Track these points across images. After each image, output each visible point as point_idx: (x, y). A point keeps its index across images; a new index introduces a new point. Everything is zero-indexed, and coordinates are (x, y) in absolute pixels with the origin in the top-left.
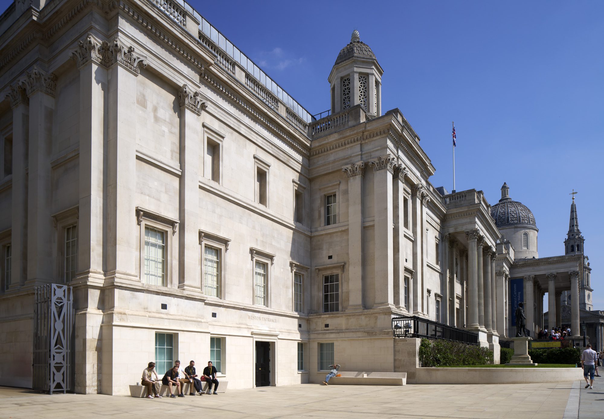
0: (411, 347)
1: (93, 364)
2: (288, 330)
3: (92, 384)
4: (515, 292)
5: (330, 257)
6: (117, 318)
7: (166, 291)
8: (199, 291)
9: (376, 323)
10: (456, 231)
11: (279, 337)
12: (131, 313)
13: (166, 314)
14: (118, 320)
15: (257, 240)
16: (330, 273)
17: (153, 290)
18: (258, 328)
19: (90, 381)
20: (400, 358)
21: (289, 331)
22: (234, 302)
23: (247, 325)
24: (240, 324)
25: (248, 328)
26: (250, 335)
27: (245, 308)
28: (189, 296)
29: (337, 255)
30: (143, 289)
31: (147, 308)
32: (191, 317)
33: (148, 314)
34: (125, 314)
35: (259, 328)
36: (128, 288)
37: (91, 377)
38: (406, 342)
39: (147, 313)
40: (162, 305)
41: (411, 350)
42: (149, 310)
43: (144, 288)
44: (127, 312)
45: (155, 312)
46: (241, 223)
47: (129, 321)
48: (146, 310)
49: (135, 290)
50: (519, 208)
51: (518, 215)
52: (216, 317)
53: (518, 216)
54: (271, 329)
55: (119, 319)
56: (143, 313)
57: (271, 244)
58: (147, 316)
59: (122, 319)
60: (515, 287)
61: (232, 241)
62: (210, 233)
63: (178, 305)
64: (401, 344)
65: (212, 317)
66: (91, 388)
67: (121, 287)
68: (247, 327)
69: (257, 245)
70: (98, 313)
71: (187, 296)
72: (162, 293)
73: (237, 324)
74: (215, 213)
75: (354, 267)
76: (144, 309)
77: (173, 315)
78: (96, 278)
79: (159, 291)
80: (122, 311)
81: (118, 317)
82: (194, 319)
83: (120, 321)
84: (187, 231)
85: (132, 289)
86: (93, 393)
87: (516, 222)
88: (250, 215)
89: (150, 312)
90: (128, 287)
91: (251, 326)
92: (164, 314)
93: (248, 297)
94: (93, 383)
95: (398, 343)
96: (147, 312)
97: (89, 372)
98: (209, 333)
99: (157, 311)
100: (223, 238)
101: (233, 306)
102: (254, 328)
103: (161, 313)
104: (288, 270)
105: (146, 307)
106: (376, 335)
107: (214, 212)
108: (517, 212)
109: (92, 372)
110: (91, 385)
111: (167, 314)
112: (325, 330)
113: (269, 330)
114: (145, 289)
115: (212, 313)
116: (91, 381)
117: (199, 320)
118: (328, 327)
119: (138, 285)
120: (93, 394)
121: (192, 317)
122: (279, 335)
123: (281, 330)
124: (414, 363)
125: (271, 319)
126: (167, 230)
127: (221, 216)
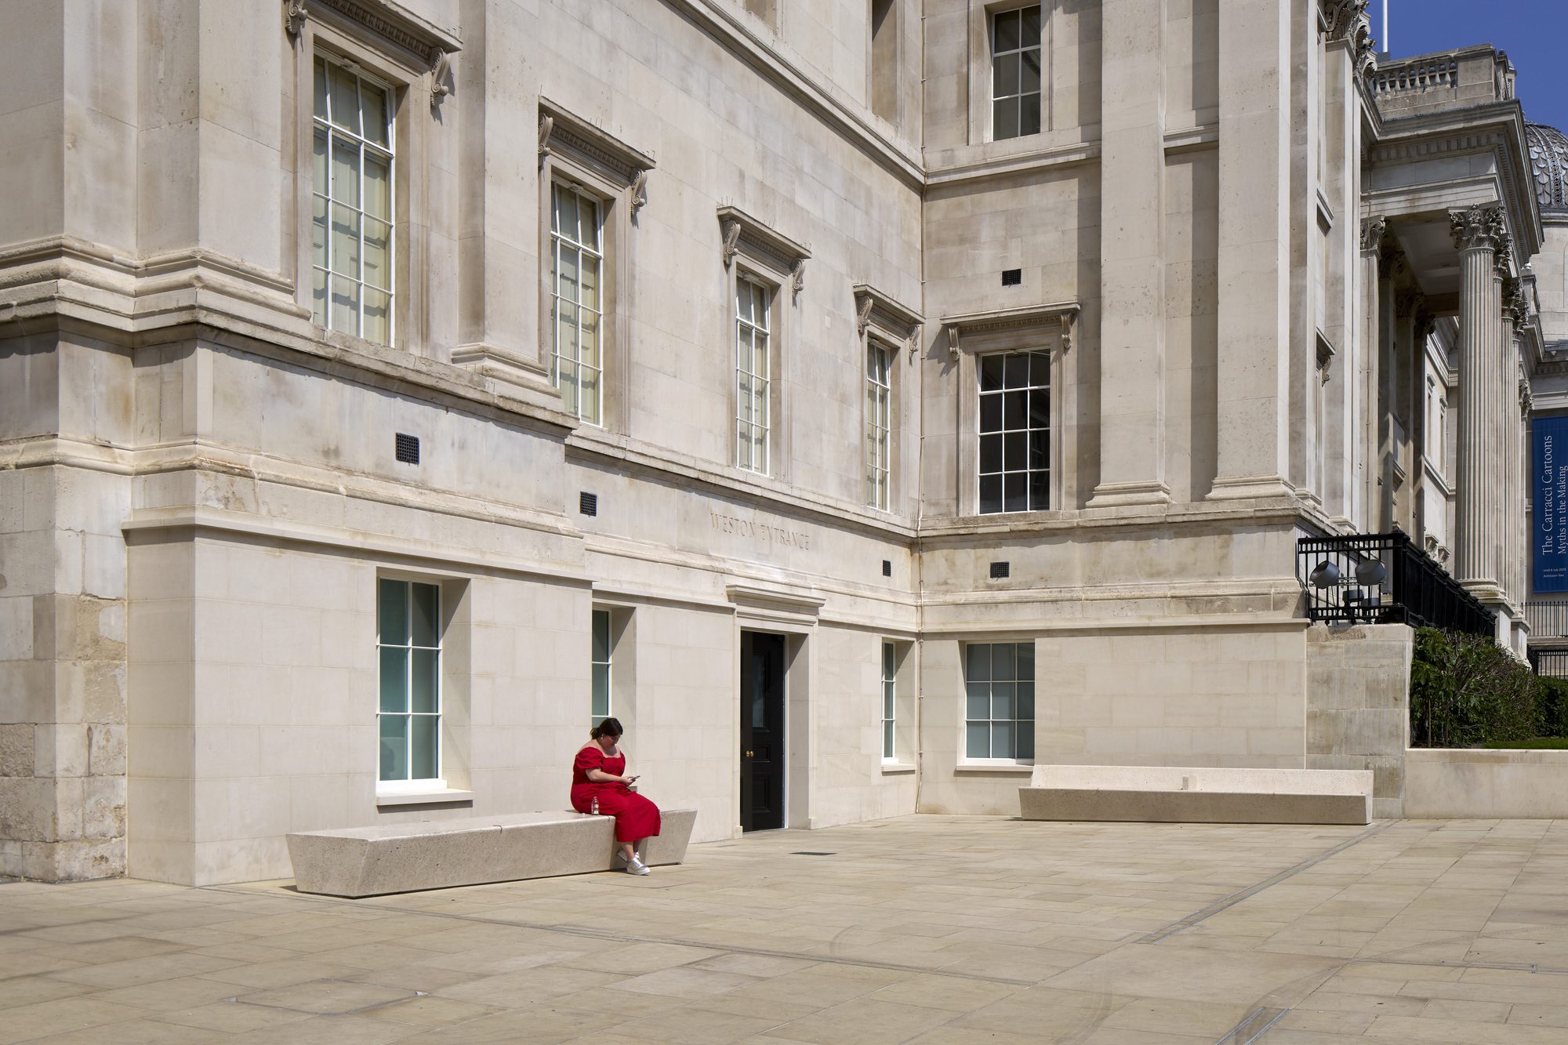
0: (1385, 662)
1: (86, 726)
2: (848, 584)
3: (84, 828)
4: (1548, 465)
5: (1012, 278)
6: (212, 493)
7: (418, 371)
8: (546, 386)
9: (1224, 557)
10: (1415, 211)
11: (825, 613)
12: (271, 472)
13: (417, 487)
14: (214, 504)
15: (742, 175)
16: (1012, 345)
17: (365, 363)
18: (749, 571)
19: (76, 816)
20: (1333, 711)
21: (851, 591)
22: (661, 449)
23: (709, 556)
24: (682, 550)
25: (713, 570)
26: (724, 602)
27: (702, 477)
28: (508, 406)
29: (1043, 268)
30: (321, 352)
31: (337, 453)
32: (516, 507)
33: (342, 483)
34: (246, 474)
35: (754, 573)
36: (257, 344)
37: (77, 792)
38: (1363, 642)
39: (336, 473)
40: (401, 438)
41: (1382, 676)
42: (346, 461)
43: (328, 350)
44: (252, 462)
45: (371, 471)
46: (687, 91)
47: (264, 510)
48: (334, 463)
49: (289, 356)
50: (1555, 149)
51: (1551, 175)
52: (594, 513)
53: (1552, 178)
54: (793, 576)
55: (218, 500)
56: (321, 476)
57: (792, 202)
58: (342, 489)
59: (232, 500)
60: (1547, 447)
61: (657, 165)
62: (577, 121)
63: (463, 446)
64: (1337, 647)
65: (582, 511)
66: (79, 849)
67: (224, 337)
68: (707, 563)
69: (743, 197)
70: (106, 465)
71: (501, 403)
72: (403, 380)
73: (673, 549)
74: (590, 27)
75: (1126, 322)
76: (327, 453)
77: (444, 492)
78: (93, 285)
79: (389, 370)
80: (228, 455)
81: (217, 487)
82: (528, 516)
83: (226, 505)
84: (494, 97)
85: (273, 348)
86: (89, 875)
87: (1548, 202)
88: (718, 59)
89: (350, 472)
90: (257, 336)
91: (724, 560)
92: (406, 484)
93: (710, 431)
94: (88, 825)
95: (1325, 647)
96: (339, 468)
97: (67, 770)
98: (586, 584)
99: (378, 465)
100: (625, 149)
101: (660, 465)
102: (736, 571)
103: (397, 480)
104: (846, 322)
105: (333, 447)
106: (1224, 611)
107: (586, 23)
108: (1550, 164)
109: (81, 770)
110: (78, 834)
111: (421, 486)
112: (990, 588)
113: (786, 581)
114: (331, 356)
115: (582, 493)
116: (80, 813)
117: (548, 520)
118: (1006, 575)
119: (300, 334)
120: (86, 880)
121: (518, 507)
122: (823, 605)
123: (825, 586)
124: (1397, 727)
125: (791, 534)
126: (408, 81)
127: (612, 47)
